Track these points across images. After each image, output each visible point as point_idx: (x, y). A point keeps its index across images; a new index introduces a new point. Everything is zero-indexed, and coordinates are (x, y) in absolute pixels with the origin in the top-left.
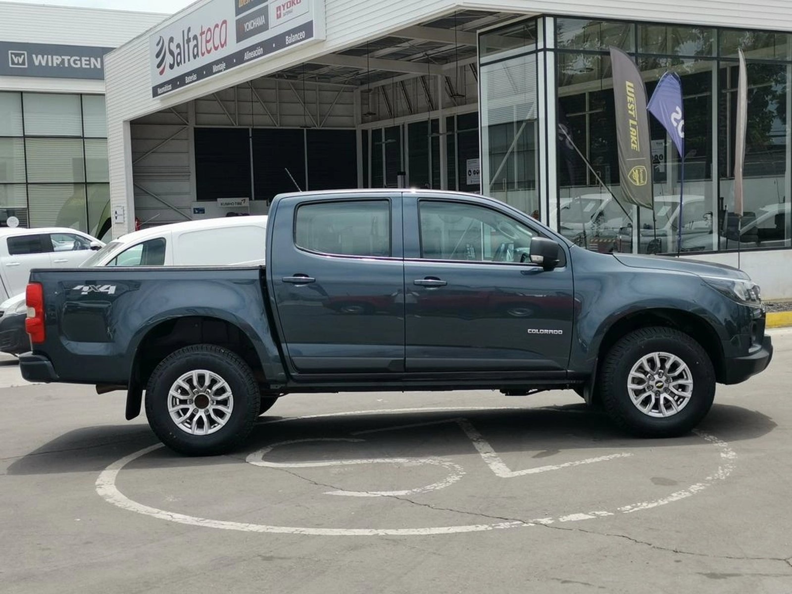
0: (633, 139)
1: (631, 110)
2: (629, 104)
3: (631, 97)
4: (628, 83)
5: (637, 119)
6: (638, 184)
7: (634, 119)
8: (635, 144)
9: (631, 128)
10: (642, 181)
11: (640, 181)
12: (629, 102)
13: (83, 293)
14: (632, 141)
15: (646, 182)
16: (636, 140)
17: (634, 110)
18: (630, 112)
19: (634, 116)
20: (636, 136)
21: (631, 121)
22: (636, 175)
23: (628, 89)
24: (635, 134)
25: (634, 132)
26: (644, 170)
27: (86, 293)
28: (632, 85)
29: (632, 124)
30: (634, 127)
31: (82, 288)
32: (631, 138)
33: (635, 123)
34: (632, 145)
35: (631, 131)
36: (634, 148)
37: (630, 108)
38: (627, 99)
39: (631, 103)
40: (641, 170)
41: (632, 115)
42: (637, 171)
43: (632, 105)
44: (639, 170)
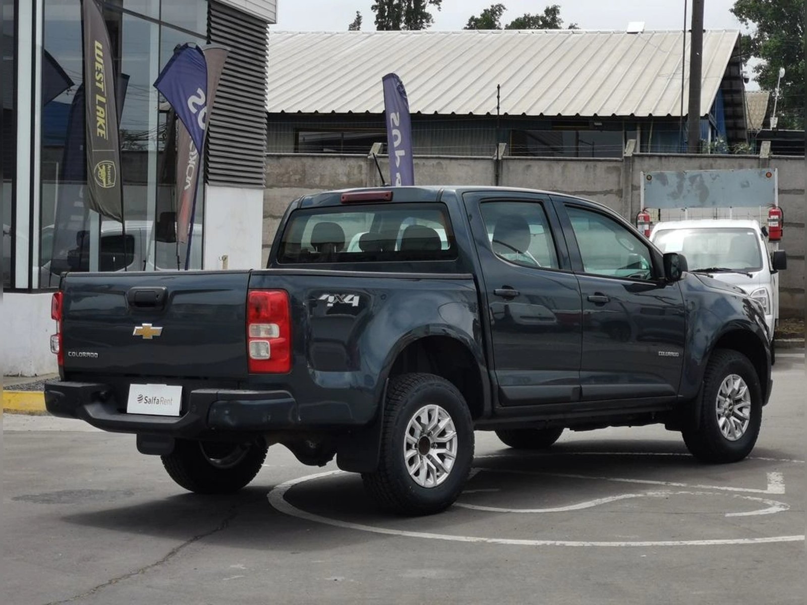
0: (101, 122)
1: (100, 81)
2: (97, 73)
3: (100, 63)
4: (97, 44)
5: (106, 95)
6: (105, 186)
7: (102, 95)
8: (103, 129)
9: (98, 108)
10: (109, 181)
11: (107, 182)
12: (98, 71)
13: (329, 305)
14: (98, 124)
15: (114, 183)
16: (105, 124)
17: (103, 81)
18: (98, 84)
19: (103, 90)
20: (104, 118)
21: (98, 97)
22: (102, 172)
23: (97, 51)
24: (103, 116)
25: (102, 113)
26: (112, 166)
27: (332, 305)
28: (100, 46)
29: (99, 101)
30: (101, 104)
31: (327, 299)
32: (98, 121)
33: (103, 100)
34: (99, 130)
35: (99, 111)
36: (102, 135)
37: (98, 78)
38: (95, 65)
39: (99, 72)
40: (110, 167)
41: (101, 89)
42: (104, 167)
43: (101, 75)
44: (106, 166)
